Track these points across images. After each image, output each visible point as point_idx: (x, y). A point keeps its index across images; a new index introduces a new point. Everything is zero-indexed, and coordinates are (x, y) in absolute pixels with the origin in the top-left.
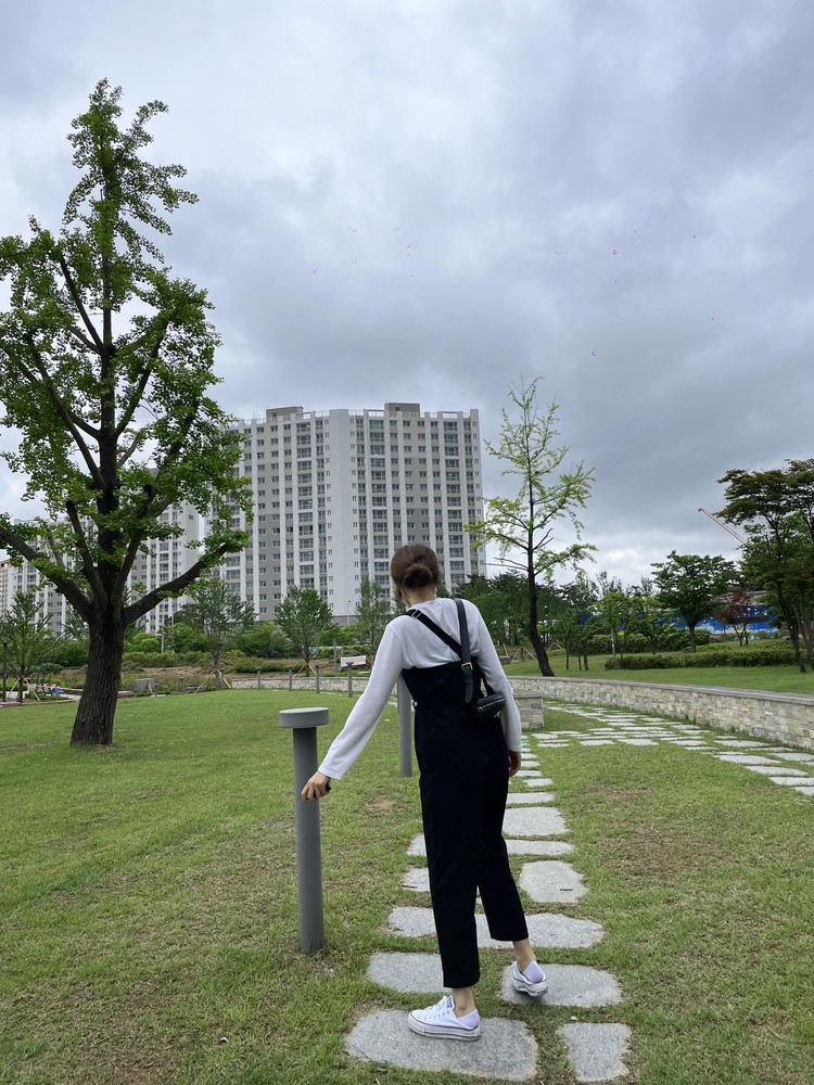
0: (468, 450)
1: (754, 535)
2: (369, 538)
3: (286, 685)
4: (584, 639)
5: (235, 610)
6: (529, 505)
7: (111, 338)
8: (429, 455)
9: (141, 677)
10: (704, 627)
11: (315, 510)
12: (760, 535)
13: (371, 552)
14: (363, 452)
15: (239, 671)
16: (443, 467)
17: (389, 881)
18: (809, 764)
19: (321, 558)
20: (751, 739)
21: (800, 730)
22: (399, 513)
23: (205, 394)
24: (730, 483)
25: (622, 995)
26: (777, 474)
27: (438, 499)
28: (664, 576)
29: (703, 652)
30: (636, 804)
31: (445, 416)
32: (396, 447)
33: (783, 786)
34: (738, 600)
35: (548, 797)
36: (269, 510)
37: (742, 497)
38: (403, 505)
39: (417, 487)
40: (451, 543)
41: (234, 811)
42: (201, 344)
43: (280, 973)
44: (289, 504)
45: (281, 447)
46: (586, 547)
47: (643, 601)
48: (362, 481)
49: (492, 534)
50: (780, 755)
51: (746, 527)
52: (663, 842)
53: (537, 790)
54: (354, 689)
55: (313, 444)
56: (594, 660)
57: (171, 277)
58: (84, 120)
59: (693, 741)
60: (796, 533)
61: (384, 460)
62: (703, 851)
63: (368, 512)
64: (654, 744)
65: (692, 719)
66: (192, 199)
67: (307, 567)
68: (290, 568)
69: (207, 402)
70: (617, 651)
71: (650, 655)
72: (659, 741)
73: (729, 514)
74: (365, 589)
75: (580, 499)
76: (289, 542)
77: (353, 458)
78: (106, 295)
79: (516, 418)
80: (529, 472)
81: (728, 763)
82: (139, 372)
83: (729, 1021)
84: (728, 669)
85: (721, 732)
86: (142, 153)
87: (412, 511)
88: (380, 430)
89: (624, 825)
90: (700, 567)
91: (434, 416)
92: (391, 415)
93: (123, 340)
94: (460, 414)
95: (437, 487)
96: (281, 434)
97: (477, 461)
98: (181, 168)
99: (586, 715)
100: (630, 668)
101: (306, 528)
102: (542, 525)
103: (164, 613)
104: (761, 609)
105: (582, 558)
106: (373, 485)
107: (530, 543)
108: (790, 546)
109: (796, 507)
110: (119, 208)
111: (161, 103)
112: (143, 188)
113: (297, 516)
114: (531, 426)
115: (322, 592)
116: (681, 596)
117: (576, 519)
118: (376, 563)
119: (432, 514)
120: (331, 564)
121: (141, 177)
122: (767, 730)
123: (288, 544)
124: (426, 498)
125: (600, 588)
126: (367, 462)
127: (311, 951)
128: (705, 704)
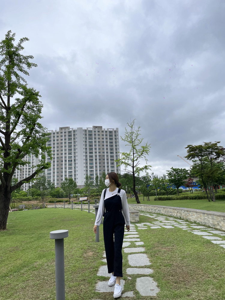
0: (116, 139)
1: (195, 163)
2: (88, 163)
3: (63, 207)
4: (148, 192)
5: (49, 184)
6: (133, 154)
7: (10, 105)
8: (105, 140)
9: (21, 204)
10: (181, 188)
11: (73, 155)
12: (196, 163)
13: (88, 167)
14: (86, 139)
15: (50, 202)
16: (109, 144)
17: (91, 288)
18: (221, 235)
19: (74, 169)
20: (201, 225)
21: (216, 223)
22: (96, 156)
23: (38, 122)
24: (188, 148)
26: (201, 146)
27: (107, 152)
28: (170, 174)
29: (181, 195)
30: (172, 253)
31: (109, 130)
32: (96, 138)
33: (216, 244)
34: (190, 181)
35: (143, 250)
36: (60, 155)
37: (192, 152)
38: (98, 154)
39: (101, 149)
40: (111, 165)
42: (37, 107)
44: (65, 154)
45: (63, 138)
46: (149, 166)
47: (164, 181)
48: (86, 147)
49: (122, 162)
50: (212, 232)
51: (193, 161)
53: (139, 246)
54: (83, 208)
55: (73, 137)
56: (151, 198)
57: (28, 87)
58: (4, 42)
59: (184, 227)
60: (206, 162)
61: (92, 141)
62: (197, 273)
63: (88, 156)
65: (182, 218)
66: (36, 66)
67: (70, 172)
68: (66, 172)
69: (38, 124)
70: (157, 195)
71: (166, 196)
72: (174, 226)
73: (188, 157)
74: (87, 178)
75: (147, 153)
76: (65, 164)
77: (84, 141)
78: (9, 92)
79: (129, 130)
80: (133, 145)
81: (197, 235)
82: (18, 115)
85: (192, 223)
86: (21, 52)
87: (100, 156)
88: (91, 133)
89: (169, 261)
90: (180, 172)
91: (106, 130)
92: (94, 129)
93: (13, 106)
94: (113, 129)
95: (107, 149)
96: (63, 134)
97: (118, 142)
98: (32, 56)
99: (151, 216)
100: (162, 200)
101: (70, 160)
102: (136, 160)
103: (29, 185)
105: (148, 169)
106: (89, 149)
107: (133, 165)
109: (206, 155)
110: (14, 68)
111: (27, 38)
112: (21, 62)
113: (68, 157)
114: (133, 132)
115: (74, 179)
116: (175, 180)
117: (146, 158)
118: (90, 170)
119: (106, 157)
120: (77, 171)
121: (20, 59)
122: (205, 223)
123: (65, 165)
124: (104, 152)
125: (152, 177)
126: (88, 142)
128: (186, 214)
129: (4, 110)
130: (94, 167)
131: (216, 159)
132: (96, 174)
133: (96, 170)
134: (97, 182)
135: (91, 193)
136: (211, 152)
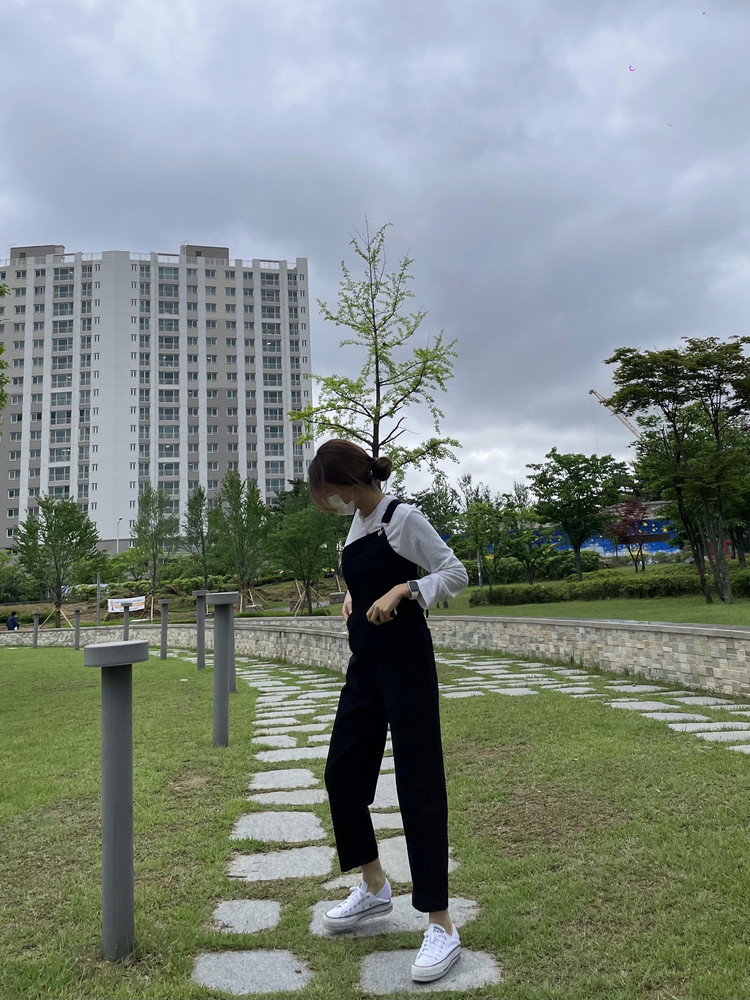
0: (293, 311)
1: (649, 429)
2: (152, 429)
3: (29, 640)
6: (375, 387)
8: (240, 316)
10: (592, 548)
11: (75, 388)
12: (655, 429)
13: (154, 449)
14: (148, 310)
16: (258, 334)
17: (211, 872)
18: (712, 708)
19: (81, 457)
20: (648, 683)
21: (702, 668)
22: (196, 394)
24: (619, 364)
25: (502, 975)
26: (673, 354)
27: (250, 376)
28: (542, 480)
29: (591, 580)
30: (514, 762)
31: (263, 265)
32: (195, 304)
33: (683, 733)
34: (631, 512)
37: (633, 382)
38: (203, 384)
39: (222, 360)
40: (266, 436)
43: (79, 985)
44: (37, 379)
45: (29, 300)
46: (446, 442)
47: (516, 514)
48: (145, 350)
50: (681, 700)
51: (639, 419)
52: (546, 802)
55: (77, 298)
59: (580, 688)
60: (697, 428)
61: (177, 321)
62: (593, 808)
63: (152, 393)
64: (535, 692)
65: (578, 662)
67: (60, 471)
68: (35, 471)
70: (485, 581)
71: (525, 586)
72: (539, 690)
73: (619, 403)
74: (145, 502)
75: (439, 380)
76: (36, 433)
77: (133, 318)
79: (359, 276)
80: (376, 344)
81: (621, 710)
83: (622, 988)
84: (621, 602)
85: (613, 676)
87: (215, 392)
88: (173, 281)
89: (500, 786)
90: (586, 469)
91: (248, 265)
92: (188, 261)
94: (283, 264)
95: (250, 359)
96: (30, 282)
97: (304, 326)
99: (447, 662)
100: (501, 604)
101: (61, 413)
102: (391, 413)
104: (659, 524)
105: (441, 456)
106: (161, 356)
107: (376, 436)
108: (689, 444)
109: (696, 395)
113: (49, 397)
114: (378, 285)
115: (80, 505)
116: (563, 506)
117: (434, 405)
118: (160, 464)
119: (241, 396)
120: (95, 466)
122: (665, 671)
123: (33, 436)
124: (235, 375)
125: (463, 497)
126: (154, 324)
127: (117, 958)
128: (594, 642)
130: (184, 449)
131: (735, 411)
132: (193, 483)
133: (193, 465)
134: (194, 522)
135: (166, 579)
136: (715, 380)
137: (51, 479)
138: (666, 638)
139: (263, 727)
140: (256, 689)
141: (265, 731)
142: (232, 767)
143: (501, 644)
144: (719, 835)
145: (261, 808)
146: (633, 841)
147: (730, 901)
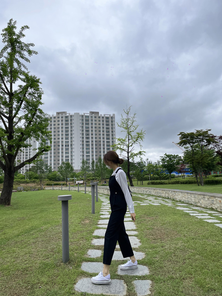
0: (112, 125)
2: (84, 148)
3: (61, 189)
4: (142, 176)
5: (46, 168)
6: (128, 140)
7: (12, 91)
8: (101, 126)
9: (19, 186)
10: (174, 174)
11: (70, 140)
12: (188, 149)
13: (85, 152)
14: (83, 125)
15: (47, 185)
16: (105, 129)
17: (88, 243)
18: (199, 210)
19: (71, 154)
20: (185, 203)
21: (197, 201)
22: (93, 142)
23: (39, 107)
24: (181, 135)
25: (150, 272)
26: (193, 133)
27: (103, 138)
28: (163, 160)
29: (173, 180)
30: (154, 221)
31: (106, 115)
32: (92, 124)
33: (193, 216)
34: (182, 166)
36: (57, 140)
37: (184, 139)
38: (94, 140)
39: (98, 135)
40: (107, 150)
41: (45, 224)
42: (38, 93)
43: (57, 268)
44: (62, 138)
45: (60, 123)
46: (143, 152)
47: (158, 166)
48: (83, 133)
49: (118, 148)
50: (192, 208)
51: (184, 147)
52: (161, 231)
53: (129, 217)
54: (79, 190)
55: (69, 122)
56: (144, 182)
57: (30, 74)
58: (6, 30)
59: (170, 204)
60: (197, 149)
61: (89, 127)
62: (172, 233)
63: (84, 141)
65: (170, 198)
66: (36, 53)
67: (67, 156)
68: (62, 156)
69: (39, 110)
70: (151, 180)
71: (159, 181)
72: (161, 204)
73: (180, 144)
74: (83, 162)
75: (141, 139)
76: (62, 149)
77: (80, 126)
78: (11, 79)
79: (125, 117)
80: (128, 131)
81: (179, 210)
82: (20, 101)
83: (177, 279)
84: (179, 185)
85: (177, 201)
86: (22, 40)
87: (97, 141)
88: (88, 119)
89: (151, 226)
90: (173, 158)
91: (103, 115)
92: (91, 115)
93: (16, 92)
94: (110, 115)
95: (103, 135)
96: (60, 119)
97: (114, 128)
98: (33, 44)
99: (142, 197)
100: (154, 184)
101: (67, 145)
102: (131, 146)
103: (26, 168)
104: (188, 169)
105: (142, 155)
106: (86, 134)
107: (128, 150)
108: (196, 153)
109: (197, 142)
110: (15, 55)
111: (28, 26)
112: (22, 49)
113: (65, 142)
114: (129, 119)
115: (71, 163)
116: (167, 165)
117: (140, 144)
118: (86, 155)
119: (102, 142)
120: (74, 155)
121: (22, 46)
122: (189, 201)
124: (100, 138)
125: (146, 163)
126: (84, 128)
127: (65, 262)
128: (173, 194)
129: (7, 96)
130: (91, 152)
131: (206, 145)
132: (93, 159)
133: (93, 156)
134: (93, 166)
135: (87, 177)
136: (202, 139)
137: (65, 158)
138: (189, 194)
139: (102, 210)
140: (102, 201)
141: (103, 211)
142: (95, 219)
143: (153, 193)
144: (201, 241)
145: (100, 228)
146: (181, 242)
147: (204, 258)
